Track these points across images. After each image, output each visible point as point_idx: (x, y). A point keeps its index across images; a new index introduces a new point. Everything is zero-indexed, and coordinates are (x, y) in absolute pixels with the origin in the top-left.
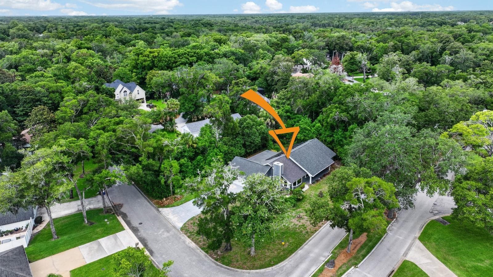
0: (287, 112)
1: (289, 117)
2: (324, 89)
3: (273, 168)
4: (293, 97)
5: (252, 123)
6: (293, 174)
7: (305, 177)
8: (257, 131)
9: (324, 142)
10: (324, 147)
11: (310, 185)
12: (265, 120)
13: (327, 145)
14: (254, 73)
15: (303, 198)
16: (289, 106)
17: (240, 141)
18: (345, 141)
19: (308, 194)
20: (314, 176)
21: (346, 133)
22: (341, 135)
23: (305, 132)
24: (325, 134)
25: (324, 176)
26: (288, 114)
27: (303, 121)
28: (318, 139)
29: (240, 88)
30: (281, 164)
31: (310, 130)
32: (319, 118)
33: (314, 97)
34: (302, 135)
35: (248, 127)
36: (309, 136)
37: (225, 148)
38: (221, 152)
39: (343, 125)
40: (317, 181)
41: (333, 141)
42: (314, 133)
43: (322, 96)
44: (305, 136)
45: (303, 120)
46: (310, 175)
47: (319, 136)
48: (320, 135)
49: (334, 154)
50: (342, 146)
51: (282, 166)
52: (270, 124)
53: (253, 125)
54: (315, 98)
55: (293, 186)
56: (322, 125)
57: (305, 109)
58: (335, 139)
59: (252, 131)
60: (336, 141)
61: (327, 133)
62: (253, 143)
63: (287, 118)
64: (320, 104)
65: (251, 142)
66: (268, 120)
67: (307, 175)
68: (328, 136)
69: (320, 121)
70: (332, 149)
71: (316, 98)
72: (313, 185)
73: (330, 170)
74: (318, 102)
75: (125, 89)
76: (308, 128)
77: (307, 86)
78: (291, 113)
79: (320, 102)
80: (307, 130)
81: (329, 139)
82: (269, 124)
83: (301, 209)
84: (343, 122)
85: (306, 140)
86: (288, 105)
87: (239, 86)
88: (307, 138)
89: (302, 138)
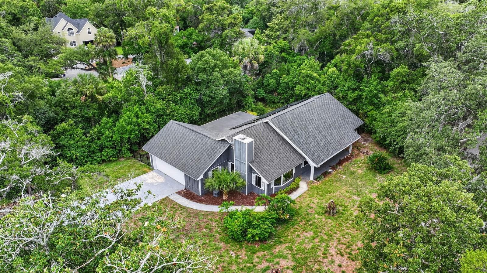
0: (282, 50)
1: (284, 59)
2: (345, 11)
3: (234, 147)
4: (293, 27)
5: (213, 63)
6: (277, 161)
7: (303, 166)
8: (223, 76)
9: (342, 99)
10: (342, 108)
11: (309, 183)
12: (241, 61)
13: (347, 106)
14: (250, 13)
15: (292, 216)
16: (286, 42)
17: (190, 94)
18: (383, 98)
19: (304, 205)
20: (319, 166)
21: (385, 83)
22: (376, 86)
23: (309, 83)
24: (344, 86)
25: (340, 163)
26: (284, 54)
27: (306, 65)
28: (331, 94)
29: (214, 17)
30: (249, 140)
31: (318, 80)
32: (334, 61)
33: (329, 25)
34: (304, 88)
35: (205, 70)
36: (316, 89)
37: (159, 105)
38: (148, 111)
39: (379, 69)
40: (326, 174)
41: (360, 97)
42: (324, 84)
43: (341, 24)
44: (309, 90)
45: (306, 62)
46: (312, 164)
47: (333, 88)
48: (336, 87)
49: (360, 122)
50: (377, 106)
51: (250, 144)
52: (249, 66)
53: (216, 66)
54: (329, 27)
55: (273, 186)
56: (340, 70)
57: (311, 46)
58: (364, 94)
59: (213, 78)
60: (366, 98)
61: (348, 84)
62: (215, 99)
63: (280, 60)
64: (337, 37)
65: (211, 97)
66: (246, 61)
67: (306, 162)
68: (349, 89)
69: (335, 66)
70: (356, 112)
71: (332, 27)
72: (316, 183)
73: (350, 151)
74: (335, 35)
75: (70, 25)
76: (315, 75)
77: (317, 9)
78: (288, 54)
79: (338, 35)
80: (313, 78)
81: (352, 95)
82: (248, 68)
83: (284, 246)
84: (379, 63)
85: (310, 97)
86: (285, 39)
87: (214, 14)
88: (313, 93)
89: (304, 92)
